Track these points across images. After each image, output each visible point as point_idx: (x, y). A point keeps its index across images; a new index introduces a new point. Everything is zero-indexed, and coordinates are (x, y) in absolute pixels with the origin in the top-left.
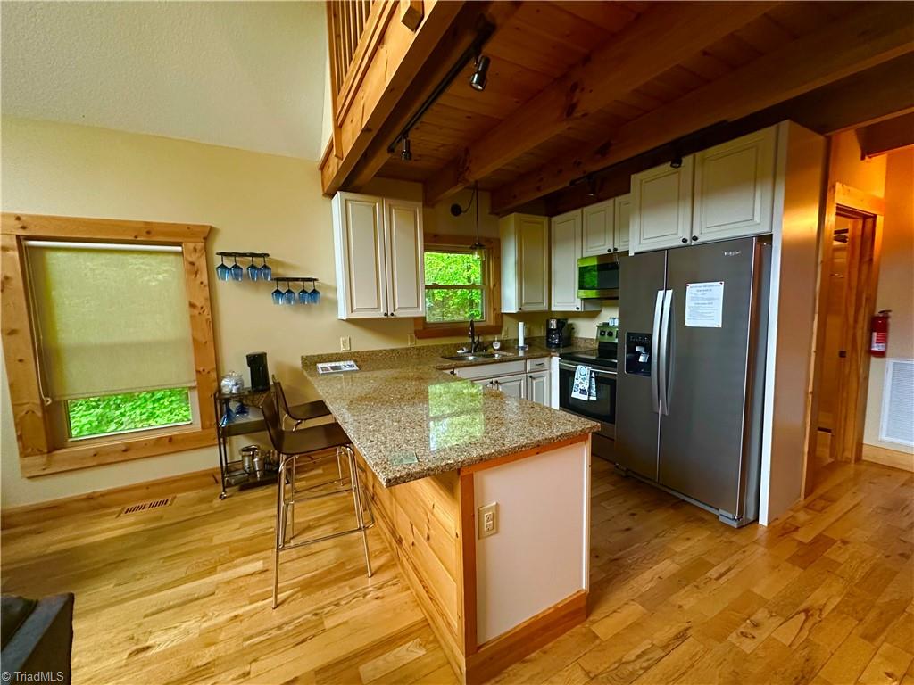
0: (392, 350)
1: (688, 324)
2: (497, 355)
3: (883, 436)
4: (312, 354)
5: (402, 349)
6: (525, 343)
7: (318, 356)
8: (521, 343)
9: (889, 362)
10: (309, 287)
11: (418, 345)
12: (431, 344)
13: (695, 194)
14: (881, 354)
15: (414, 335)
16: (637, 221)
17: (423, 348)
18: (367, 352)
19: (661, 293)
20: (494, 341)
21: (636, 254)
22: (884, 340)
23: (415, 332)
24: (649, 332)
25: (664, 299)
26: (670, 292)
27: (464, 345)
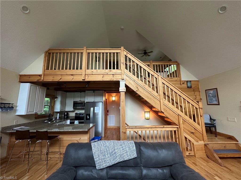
0: (29, 123)
1: (95, 112)
2: (54, 121)
3: (109, 125)
4: (6, 126)
5: (32, 122)
6: (59, 118)
7: (7, 126)
8: (58, 118)
9: (109, 116)
10: (11, 106)
11: (35, 121)
12: (38, 120)
13: (95, 96)
14: (108, 115)
15: (35, 118)
16: (87, 97)
17: (37, 121)
18: (22, 124)
19: (91, 108)
20: (53, 118)
21: (86, 102)
22: (108, 113)
23: (35, 117)
24: (89, 113)
25: (92, 109)
26: (93, 108)
27: (47, 120)
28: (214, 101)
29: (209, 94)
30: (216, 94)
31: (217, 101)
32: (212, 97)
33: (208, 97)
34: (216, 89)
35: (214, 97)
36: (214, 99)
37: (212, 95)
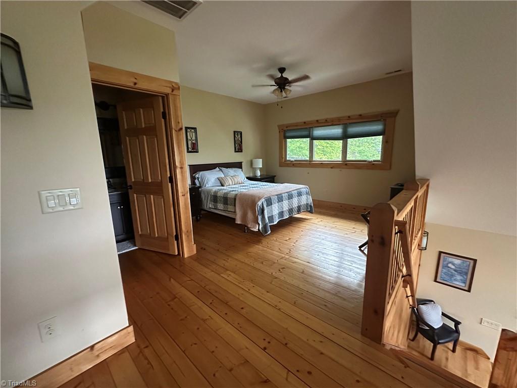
28: (455, 280)
29: (448, 264)
30: (468, 270)
31: (464, 283)
32: (455, 271)
33: (443, 268)
34: (475, 261)
35: (460, 273)
36: (459, 277)
37: (455, 267)
